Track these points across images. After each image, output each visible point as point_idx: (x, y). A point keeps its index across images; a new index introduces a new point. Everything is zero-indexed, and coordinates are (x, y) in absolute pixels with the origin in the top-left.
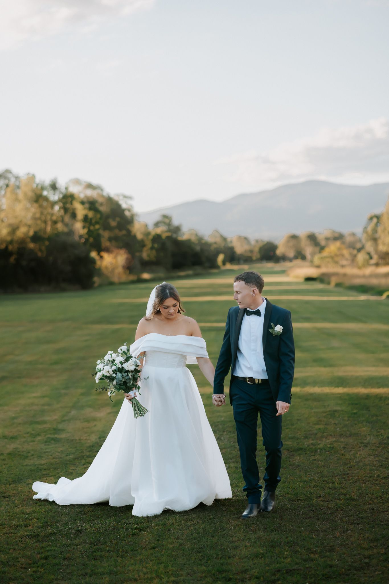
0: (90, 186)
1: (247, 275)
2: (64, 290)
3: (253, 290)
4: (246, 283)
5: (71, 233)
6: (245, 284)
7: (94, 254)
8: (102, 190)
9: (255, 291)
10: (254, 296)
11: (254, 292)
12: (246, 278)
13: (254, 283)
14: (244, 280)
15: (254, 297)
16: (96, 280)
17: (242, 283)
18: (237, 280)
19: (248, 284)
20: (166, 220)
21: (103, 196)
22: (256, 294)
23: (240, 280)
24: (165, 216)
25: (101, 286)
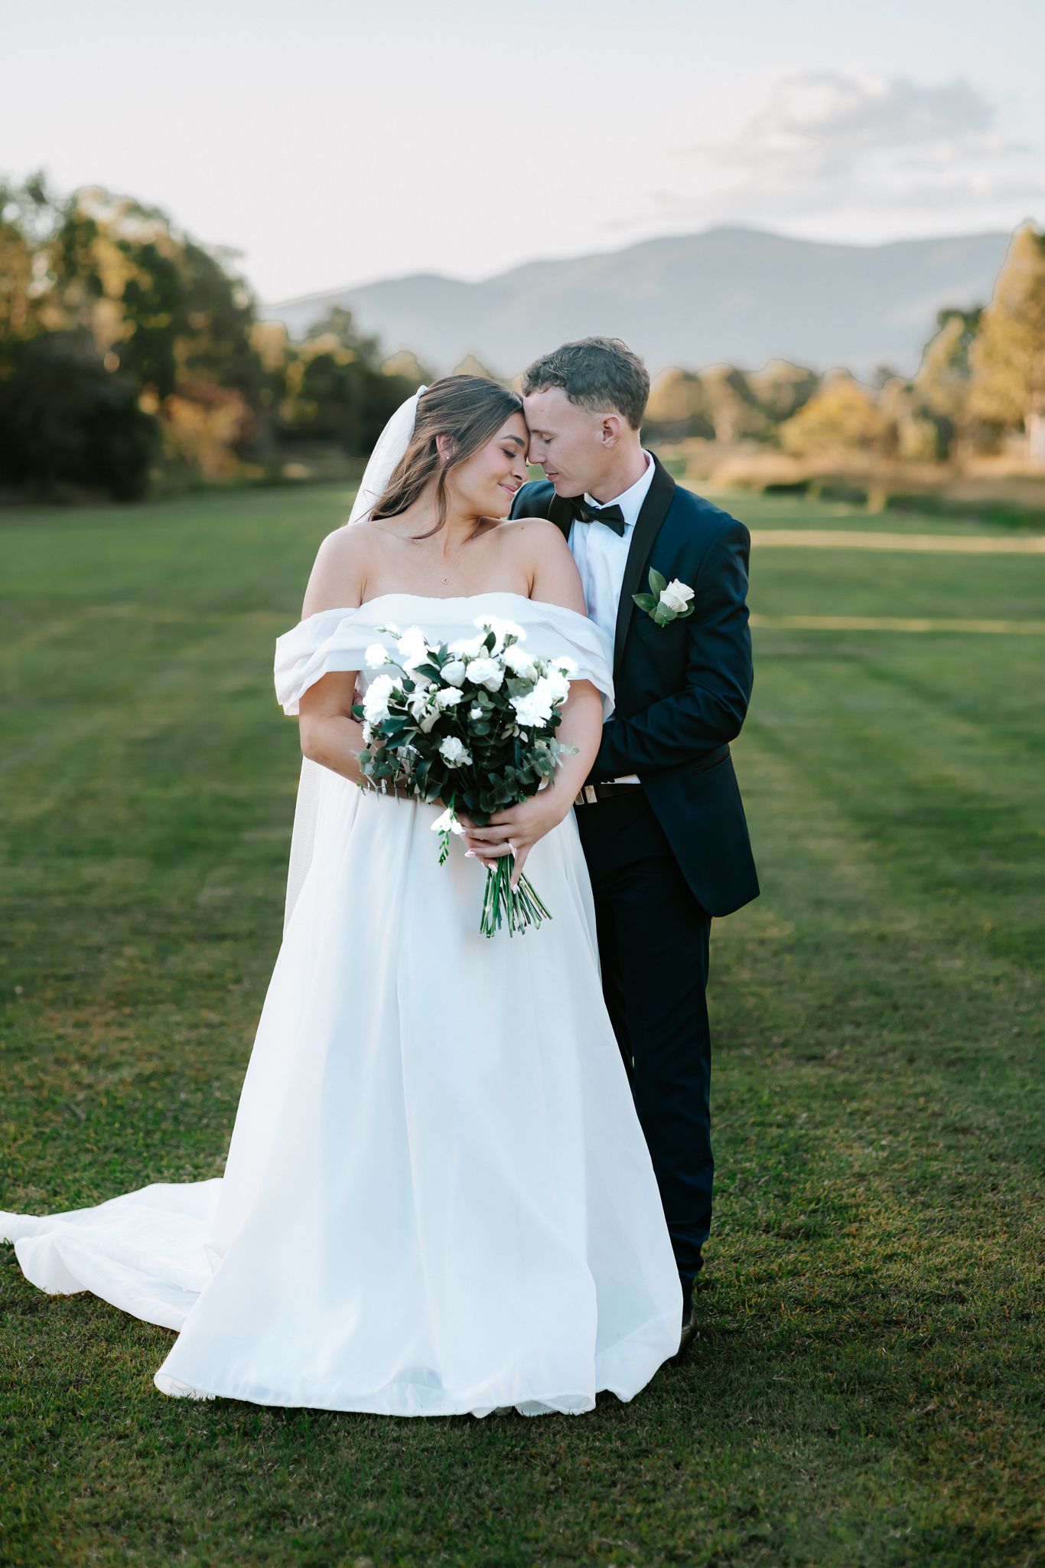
0: (134, 209)
1: (572, 361)
2: (61, 503)
3: (605, 422)
4: (573, 397)
5: (83, 334)
6: (569, 398)
7: (148, 404)
8: (167, 222)
9: (611, 424)
10: (608, 446)
11: (608, 431)
12: (572, 374)
13: (605, 392)
14: (564, 386)
15: (610, 448)
16: (156, 475)
17: (556, 396)
18: (535, 385)
19: (581, 397)
20: (339, 318)
21: (169, 240)
22: (617, 438)
23: (547, 384)
24: (337, 311)
25: (168, 495)
